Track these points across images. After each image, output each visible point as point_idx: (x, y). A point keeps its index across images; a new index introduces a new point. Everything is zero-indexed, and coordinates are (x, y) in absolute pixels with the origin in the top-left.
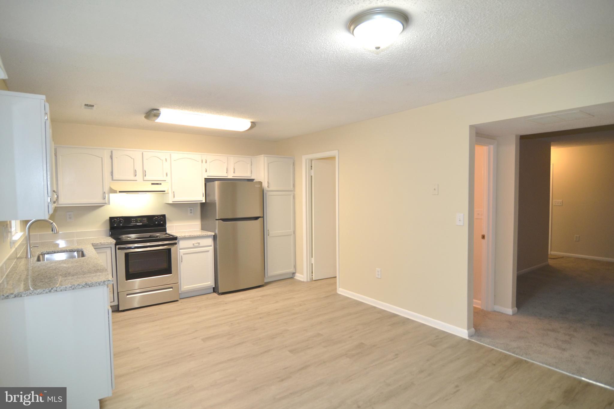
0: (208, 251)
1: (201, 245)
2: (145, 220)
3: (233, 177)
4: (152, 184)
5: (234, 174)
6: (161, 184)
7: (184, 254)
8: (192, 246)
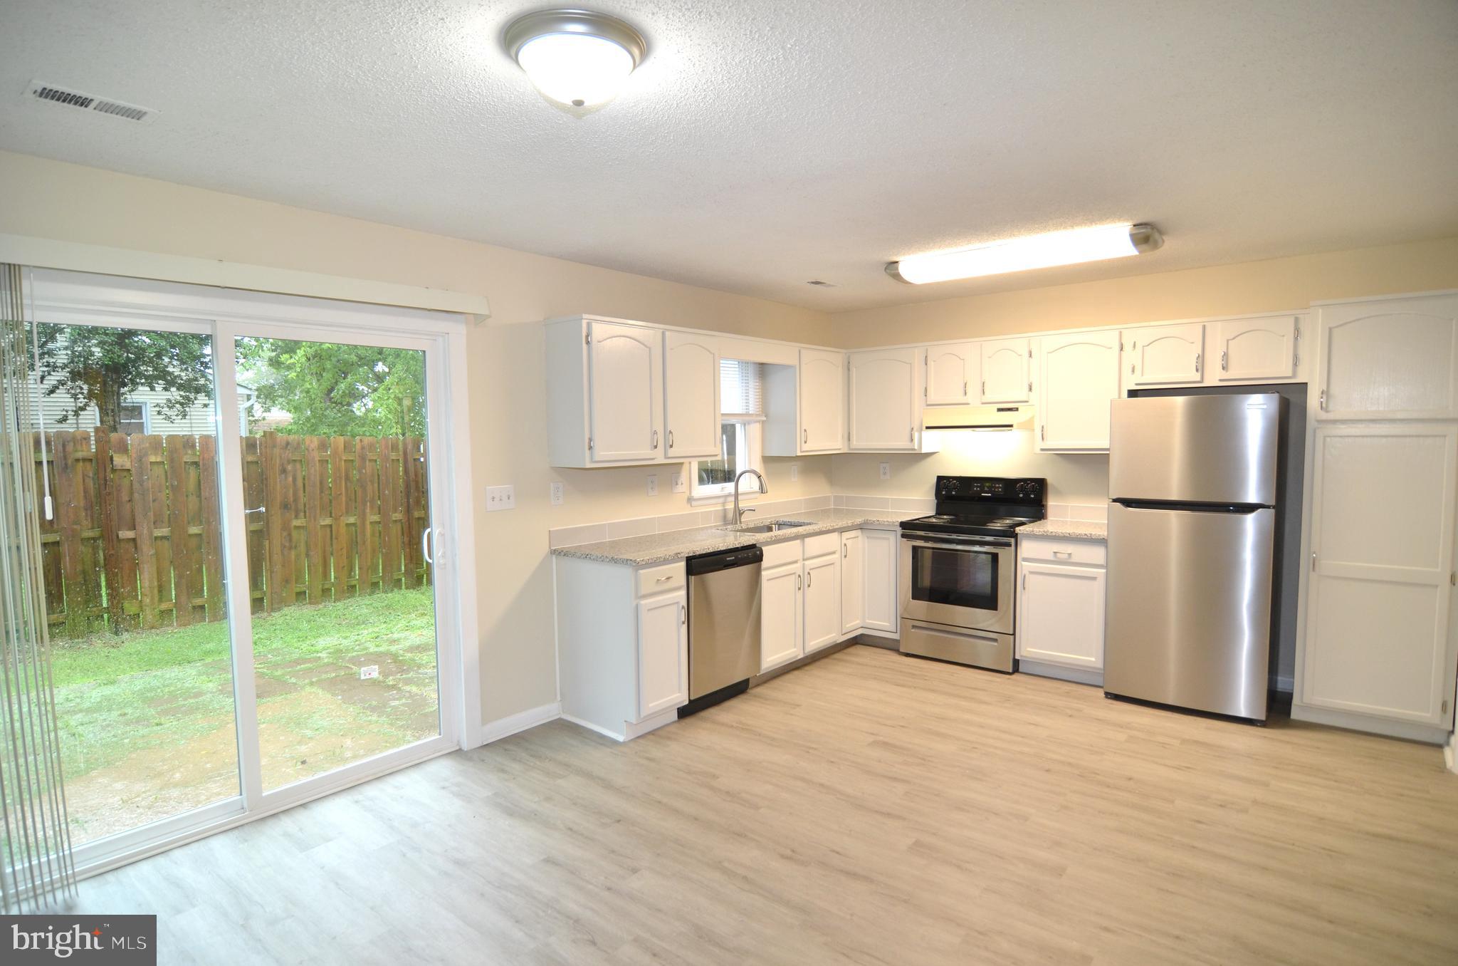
0: (1094, 579)
1: (1074, 559)
2: (999, 487)
3: (1221, 380)
4: (999, 410)
5: (1224, 372)
6: (1017, 409)
7: (1031, 573)
8: (1051, 557)
